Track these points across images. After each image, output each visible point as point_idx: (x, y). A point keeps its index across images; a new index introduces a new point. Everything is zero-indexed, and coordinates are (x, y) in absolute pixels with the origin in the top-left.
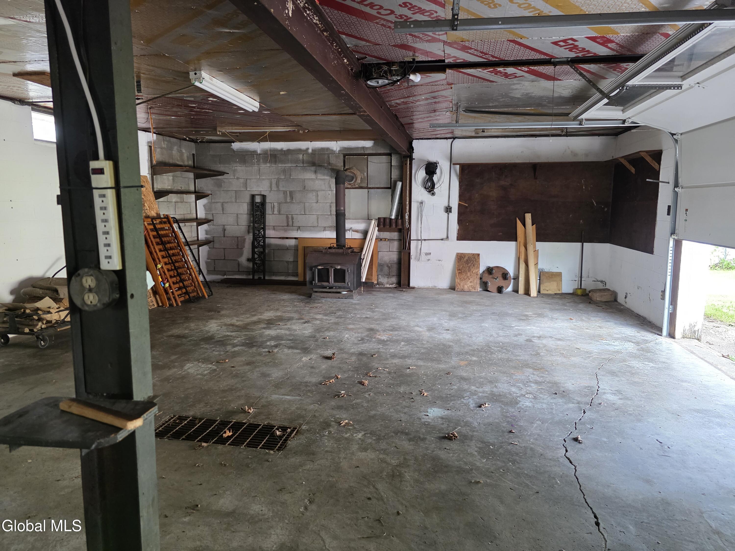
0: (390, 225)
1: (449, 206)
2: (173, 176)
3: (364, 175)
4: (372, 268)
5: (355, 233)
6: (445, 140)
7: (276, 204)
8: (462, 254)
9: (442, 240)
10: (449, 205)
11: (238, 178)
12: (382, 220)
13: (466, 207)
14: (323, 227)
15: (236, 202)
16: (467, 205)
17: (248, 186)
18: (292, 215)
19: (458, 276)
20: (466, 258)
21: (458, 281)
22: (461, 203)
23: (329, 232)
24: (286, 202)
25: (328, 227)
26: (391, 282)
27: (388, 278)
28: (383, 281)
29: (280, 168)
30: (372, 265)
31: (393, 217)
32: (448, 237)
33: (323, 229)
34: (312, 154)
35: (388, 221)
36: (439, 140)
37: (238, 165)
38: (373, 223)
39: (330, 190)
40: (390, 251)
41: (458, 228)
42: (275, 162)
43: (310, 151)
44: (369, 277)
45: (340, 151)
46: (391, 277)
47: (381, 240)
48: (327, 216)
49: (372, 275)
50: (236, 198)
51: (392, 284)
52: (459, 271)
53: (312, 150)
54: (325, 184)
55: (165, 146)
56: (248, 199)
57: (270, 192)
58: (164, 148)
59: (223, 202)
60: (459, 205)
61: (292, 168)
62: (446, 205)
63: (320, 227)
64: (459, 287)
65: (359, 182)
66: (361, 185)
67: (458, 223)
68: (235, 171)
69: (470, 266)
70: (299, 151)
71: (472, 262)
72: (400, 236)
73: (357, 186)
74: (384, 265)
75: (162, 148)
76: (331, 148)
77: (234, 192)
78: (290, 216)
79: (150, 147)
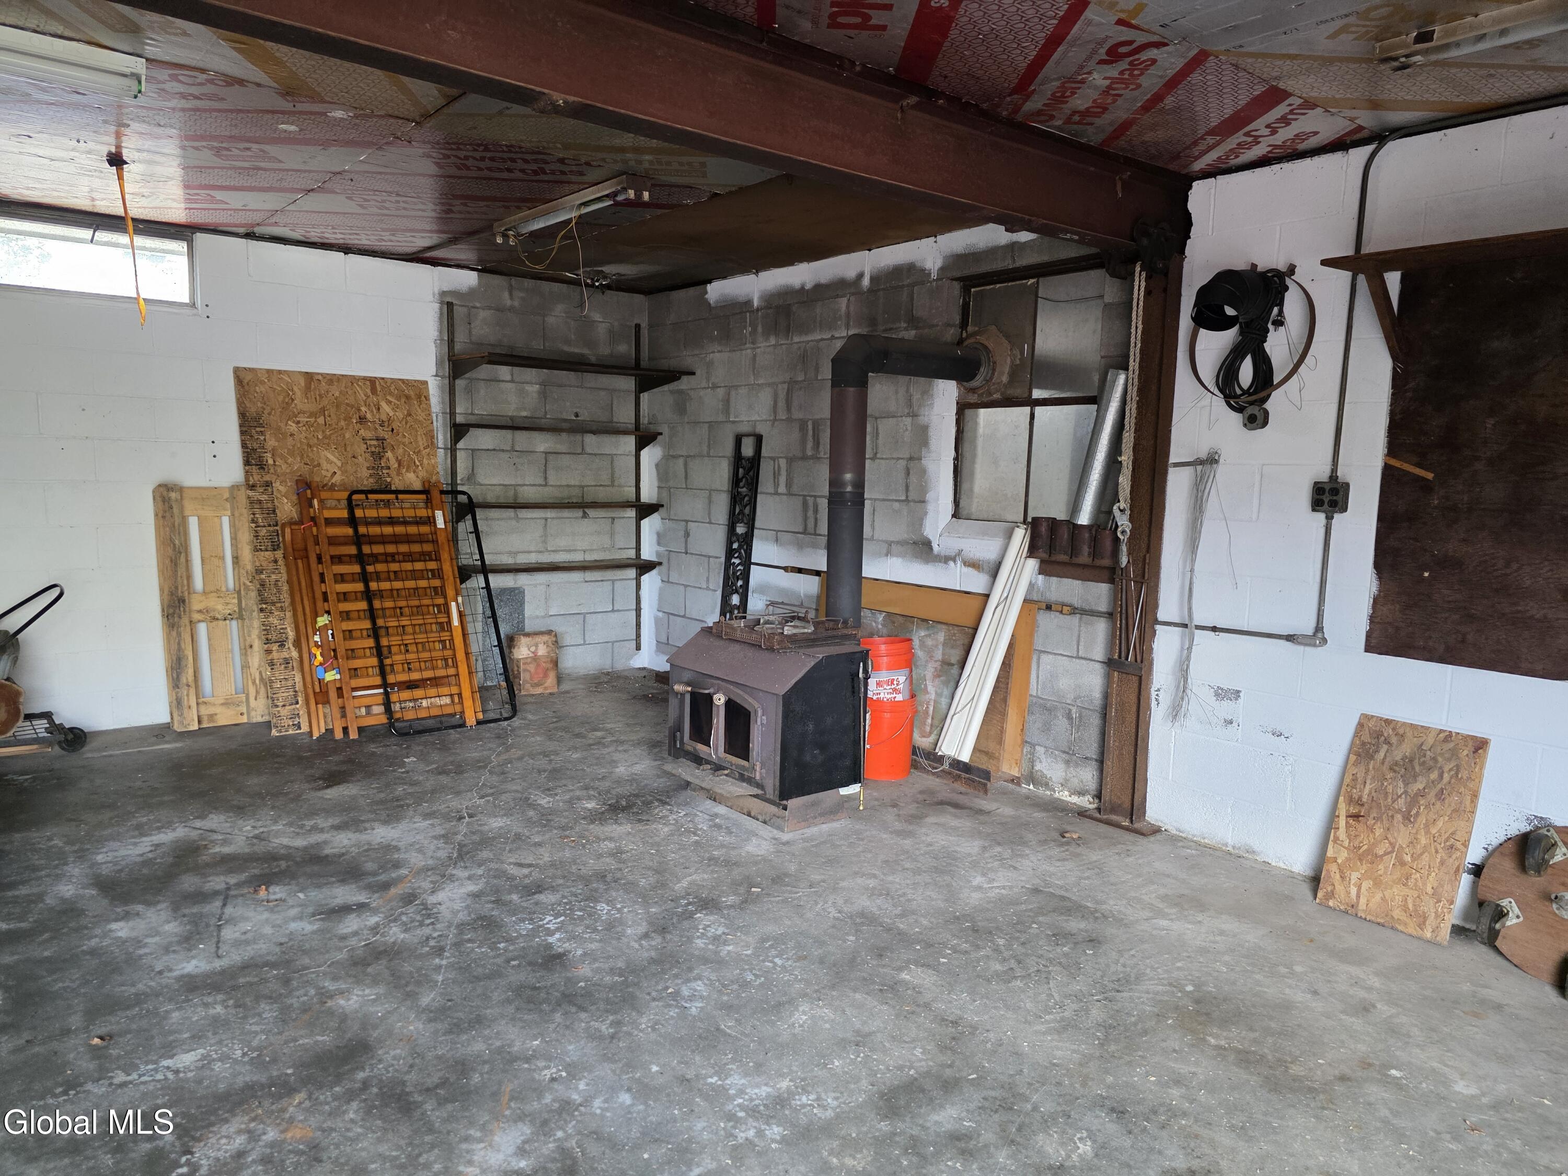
0: (1074, 550)
1: (1333, 477)
2: (543, 384)
3: (1022, 353)
4: (1004, 714)
5: (970, 570)
6: (1338, 155)
7: (783, 463)
8: (1388, 722)
9: (1290, 638)
10: (1334, 469)
11: (715, 387)
12: (1043, 529)
13: (1425, 487)
14: (886, 542)
15: (709, 456)
16: (1430, 476)
17: (732, 410)
18: (815, 497)
19: (1342, 833)
20: (1406, 749)
21: (1338, 853)
22: (1394, 462)
23: (900, 560)
24: (804, 458)
25: (898, 543)
26: (1075, 782)
27: (1067, 762)
28: (1048, 774)
29: (796, 346)
30: (1005, 700)
31: (1084, 519)
32: (1319, 628)
33: (885, 551)
34: (871, 291)
35: (1065, 534)
36: (1308, 161)
37: (717, 347)
38: (1020, 536)
39: (908, 415)
40: (1078, 657)
41: (1374, 589)
42: (788, 331)
43: (866, 282)
44: (992, 746)
45: (942, 269)
46: (1077, 765)
47: (1049, 608)
48: (896, 505)
49: (1000, 742)
50: (709, 446)
51: (1081, 793)
52: (1353, 810)
53: (872, 279)
54: (897, 392)
55: (516, 303)
56: (728, 448)
57: (773, 425)
58: (511, 309)
59: (688, 457)
60: (1389, 474)
61: (821, 343)
62: (1323, 474)
63: (878, 541)
64: (1339, 888)
65: (1005, 379)
66: (1011, 392)
67: (1378, 565)
68: (710, 365)
69: (1421, 794)
70: (840, 286)
71: (1434, 776)
72: (1115, 597)
73: (997, 396)
74: (1055, 708)
75: (500, 309)
76: (918, 264)
77: (706, 425)
78: (810, 501)
79: (450, 305)
